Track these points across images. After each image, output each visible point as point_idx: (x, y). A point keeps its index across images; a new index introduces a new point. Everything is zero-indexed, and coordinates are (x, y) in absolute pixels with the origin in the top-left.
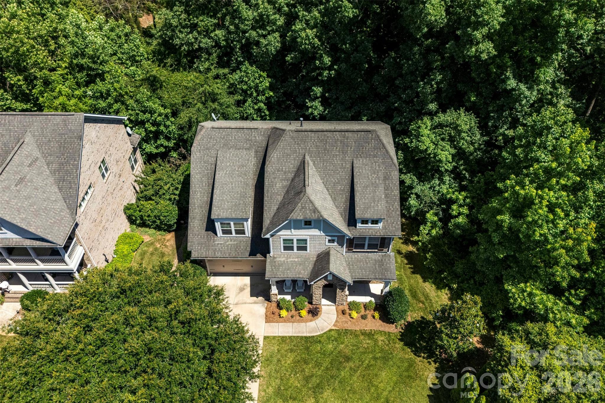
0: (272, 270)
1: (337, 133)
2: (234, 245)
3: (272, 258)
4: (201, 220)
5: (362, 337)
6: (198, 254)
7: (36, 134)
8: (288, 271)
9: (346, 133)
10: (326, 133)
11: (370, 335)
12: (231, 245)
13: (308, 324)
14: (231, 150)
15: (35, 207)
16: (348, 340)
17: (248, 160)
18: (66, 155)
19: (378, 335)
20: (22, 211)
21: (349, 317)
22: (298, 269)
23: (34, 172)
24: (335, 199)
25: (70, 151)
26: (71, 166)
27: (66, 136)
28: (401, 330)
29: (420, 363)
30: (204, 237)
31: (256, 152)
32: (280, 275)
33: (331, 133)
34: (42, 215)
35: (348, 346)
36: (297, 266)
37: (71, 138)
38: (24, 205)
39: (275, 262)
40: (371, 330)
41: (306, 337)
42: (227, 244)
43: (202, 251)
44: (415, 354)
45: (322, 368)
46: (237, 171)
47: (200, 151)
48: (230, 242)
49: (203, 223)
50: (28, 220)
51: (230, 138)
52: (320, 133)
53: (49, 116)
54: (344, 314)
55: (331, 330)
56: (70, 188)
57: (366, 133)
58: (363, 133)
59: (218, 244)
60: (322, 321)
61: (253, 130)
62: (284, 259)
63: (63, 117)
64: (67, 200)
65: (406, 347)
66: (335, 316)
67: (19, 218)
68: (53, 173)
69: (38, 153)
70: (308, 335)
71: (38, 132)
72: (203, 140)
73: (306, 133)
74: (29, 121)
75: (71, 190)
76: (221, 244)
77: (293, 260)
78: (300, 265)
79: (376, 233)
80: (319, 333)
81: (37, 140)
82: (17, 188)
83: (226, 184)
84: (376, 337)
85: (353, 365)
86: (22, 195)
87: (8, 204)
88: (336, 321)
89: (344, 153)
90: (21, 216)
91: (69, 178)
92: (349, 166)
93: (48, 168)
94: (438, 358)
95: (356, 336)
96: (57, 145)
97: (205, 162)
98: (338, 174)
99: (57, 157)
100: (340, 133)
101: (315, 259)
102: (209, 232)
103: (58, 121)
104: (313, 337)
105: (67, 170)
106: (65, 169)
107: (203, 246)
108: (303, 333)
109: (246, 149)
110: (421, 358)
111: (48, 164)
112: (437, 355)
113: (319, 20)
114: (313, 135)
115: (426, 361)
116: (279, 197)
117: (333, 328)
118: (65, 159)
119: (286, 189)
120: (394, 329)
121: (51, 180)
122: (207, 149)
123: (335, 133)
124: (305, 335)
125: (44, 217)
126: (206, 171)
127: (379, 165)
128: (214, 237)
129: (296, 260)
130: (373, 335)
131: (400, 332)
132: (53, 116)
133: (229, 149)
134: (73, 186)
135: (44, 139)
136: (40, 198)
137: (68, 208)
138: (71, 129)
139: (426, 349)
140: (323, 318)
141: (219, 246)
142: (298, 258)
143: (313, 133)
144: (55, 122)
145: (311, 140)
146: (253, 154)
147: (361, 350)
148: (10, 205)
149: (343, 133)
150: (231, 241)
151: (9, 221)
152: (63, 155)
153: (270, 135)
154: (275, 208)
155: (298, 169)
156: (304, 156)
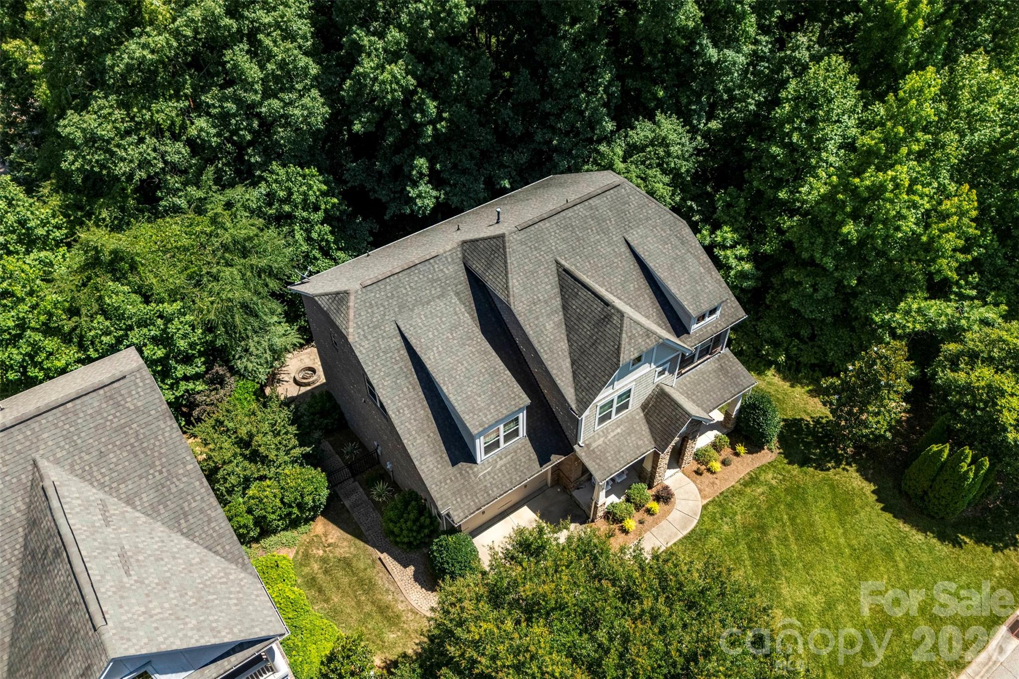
0: (599, 465)
1: (578, 206)
2: (509, 463)
3: (585, 449)
4: (435, 453)
5: (748, 490)
6: (463, 511)
7: (59, 455)
8: (622, 454)
9: (590, 201)
10: (563, 214)
11: (752, 480)
12: (505, 465)
13: (670, 518)
14: (416, 311)
15: (190, 594)
16: (738, 505)
17: (456, 314)
18: (157, 463)
19: (763, 475)
20: (182, 614)
21: (709, 474)
22: (632, 442)
23: (124, 529)
24: (637, 306)
25: (163, 451)
26: (185, 479)
27: (134, 426)
28: (778, 451)
29: (837, 477)
30: (456, 478)
31: (457, 294)
32: (615, 465)
33: (571, 210)
34: (213, 601)
35: (745, 513)
36: (626, 438)
37: (147, 424)
38: (175, 602)
39: (593, 450)
40: (748, 473)
41: (685, 537)
42: (498, 466)
43: (467, 502)
44: (822, 470)
45: (747, 562)
46: (453, 339)
47: (366, 337)
48: (500, 463)
49: (441, 457)
50: (205, 624)
51: (404, 291)
52: (555, 217)
53: (69, 405)
54: (701, 474)
55: (705, 507)
56: (209, 521)
57: (615, 189)
58: (612, 191)
59: (484, 476)
60: (683, 502)
61: (432, 261)
62: (602, 439)
63: (101, 392)
64: (218, 548)
65: (805, 468)
66: (692, 484)
67: (192, 629)
68: (152, 512)
69: (94, 491)
70: (685, 533)
71: (62, 448)
72: (360, 315)
73: (536, 226)
74: (26, 437)
75: (213, 525)
76: (489, 473)
77: (615, 433)
78: (629, 434)
79: (716, 327)
80: (695, 522)
81: (72, 466)
82: (135, 578)
83: (452, 369)
84: (762, 478)
85: (776, 533)
86: (154, 585)
87: (151, 616)
88: (700, 491)
89: (606, 232)
90: (190, 626)
91: (194, 505)
92: (624, 248)
93: (134, 508)
94: (847, 458)
95: (740, 493)
96: (125, 454)
97: (385, 353)
98: (617, 267)
99: (141, 477)
100: (582, 205)
101: (642, 415)
102: (460, 465)
103: (96, 404)
104: (693, 531)
105: (181, 491)
106: (174, 490)
107: (464, 492)
108: (676, 535)
109: (439, 298)
110: (832, 470)
111: (129, 502)
112: (842, 455)
113: (403, 44)
114: (548, 225)
115: (840, 470)
116: (562, 344)
117: (705, 502)
118: (161, 472)
119: (564, 327)
120: (770, 455)
121: (160, 530)
122: (375, 327)
123: (575, 208)
124: (680, 536)
125: (217, 602)
126: (395, 367)
127: (662, 230)
128: (471, 468)
129: (619, 430)
130: (757, 478)
131: (780, 453)
132: (78, 401)
133: (412, 310)
134: (213, 514)
135: (86, 457)
136: (180, 572)
137: (230, 561)
138: (136, 407)
139: (826, 456)
140: (681, 497)
141: (488, 477)
142: (619, 427)
143: (546, 221)
144: (90, 411)
145: (550, 233)
146: (455, 300)
147: (764, 506)
148: (155, 617)
149: (586, 203)
150: (501, 459)
151: (185, 646)
152: (152, 465)
153: (464, 257)
154: (567, 363)
155: (562, 288)
156: (557, 262)
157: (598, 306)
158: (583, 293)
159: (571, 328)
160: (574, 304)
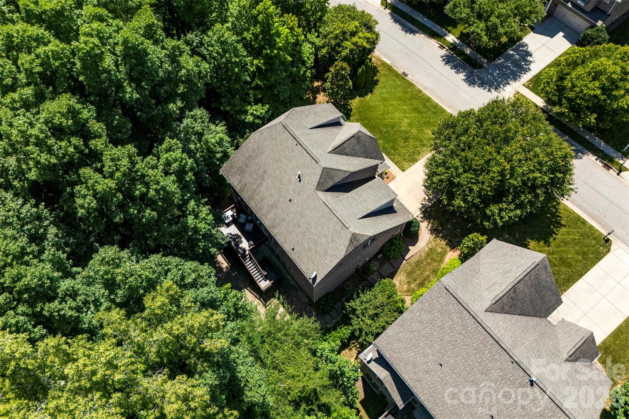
153: (322, 191)
154: (368, 160)
155: (339, 154)
156: (329, 153)
157: (353, 140)
158: (345, 145)
159: (355, 155)
160: (347, 150)
